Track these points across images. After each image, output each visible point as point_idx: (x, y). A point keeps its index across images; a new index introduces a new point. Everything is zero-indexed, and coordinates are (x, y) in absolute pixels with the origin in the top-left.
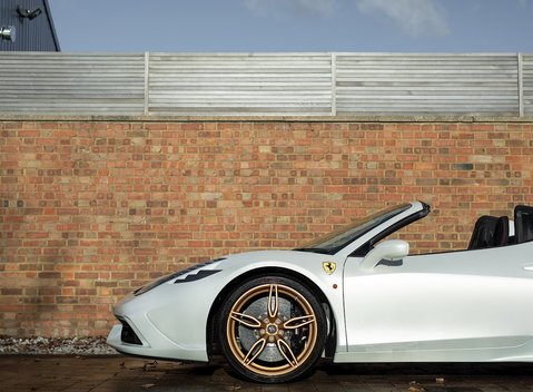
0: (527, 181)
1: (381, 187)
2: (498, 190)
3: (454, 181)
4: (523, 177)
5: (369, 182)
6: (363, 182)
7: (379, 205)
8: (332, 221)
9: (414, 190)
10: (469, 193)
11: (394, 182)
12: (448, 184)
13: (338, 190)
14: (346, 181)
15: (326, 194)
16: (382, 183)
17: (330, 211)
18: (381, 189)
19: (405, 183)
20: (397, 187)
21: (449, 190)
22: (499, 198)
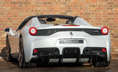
0: (72, 3)
1: (24, 5)
2: (63, 6)
3: (48, 3)
4: (71, 2)
5: (19, 4)
6: (17, 3)
7: (23, 11)
8: (7, 17)
9: (35, 6)
10: (53, 7)
11: (28, 3)
12: (46, 4)
13: (9, 6)
14: (12, 3)
15: (5, 7)
16: (24, 4)
17: (6, 13)
18: (23, 6)
19: (32, 4)
20: (29, 5)
21: (46, 6)
22: (63, 8)
